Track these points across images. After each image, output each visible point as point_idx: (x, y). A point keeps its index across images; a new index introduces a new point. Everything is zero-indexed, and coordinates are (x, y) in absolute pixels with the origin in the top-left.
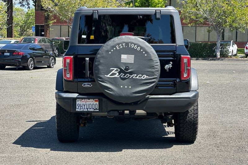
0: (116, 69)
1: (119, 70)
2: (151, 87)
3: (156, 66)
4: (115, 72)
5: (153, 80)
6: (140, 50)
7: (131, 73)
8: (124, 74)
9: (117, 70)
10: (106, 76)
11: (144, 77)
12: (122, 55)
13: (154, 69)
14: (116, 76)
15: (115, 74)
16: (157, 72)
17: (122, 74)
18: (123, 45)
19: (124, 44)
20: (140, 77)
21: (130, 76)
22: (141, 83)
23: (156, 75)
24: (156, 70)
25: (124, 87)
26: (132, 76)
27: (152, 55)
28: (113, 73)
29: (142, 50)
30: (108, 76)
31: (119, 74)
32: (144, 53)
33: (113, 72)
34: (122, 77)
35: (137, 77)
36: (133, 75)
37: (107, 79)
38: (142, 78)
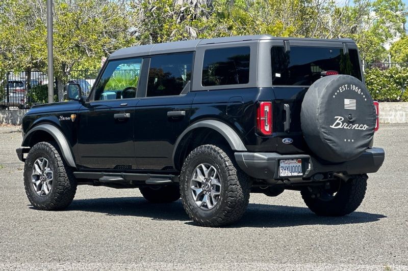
0: (340, 117)
1: (343, 119)
4: (339, 122)
6: (361, 93)
7: (353, 123)
8: (347, 124)
9: (341, 119)
10: (331, 126)
11: (364, 128)
12: (345, 100)
13: (373, 117)
14: (340, 126)
15: (339, 124)
17: (345, 124)
18: (345, 87)
19: (346, 85)
20: (361, 127)
21: (353, 127)
25: (347, 141)
28: (337, 123)
30: (333, 127)
31: (343, 124)
32: (364, 96)
34: (345, 127)
35: (359, 128)
36: (356, 125)
37: (332, 130)
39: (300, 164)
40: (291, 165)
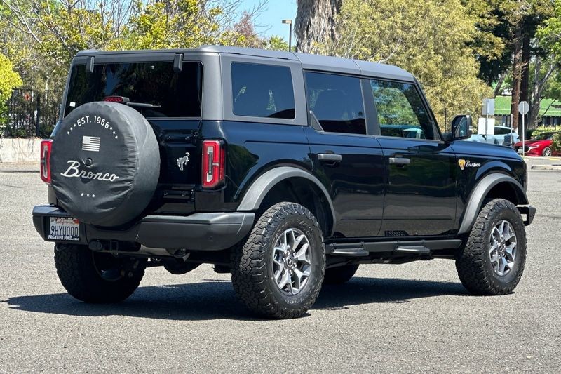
0: (75, 162)
1: (79, 165)
2: (122, 196)
3: (132, 157)
4: (74, 168)
5: (126, 184)
6: (109, 128)
7: (95, 170)
8: (85, 172)
9: (76, 165)
10: (62, 174)
12: (84, 137)
13: (127, 163)
14: (75, 175)
15: (74, 171)
16: (131, 169)
17: (83, 171)
18: (85, 119)
19: (87, 117)
20: (107, 177)
21: (94, 176)
22: (108, 189)
23: (131, 175)
24: (131, 165)
25: (85, 195)
26: (97, 176)
27: (126, 137)
28: (71, 169)
29: (111, 128)
30: (65, 175)
31: (80, 172)
32: (114, 133)
33: (71, 167)
34: (83, 176)
35: (104, 179)
36: (98, 174)
37: (63, 180)
38: (110, 179)
39: (78, 225)
40: (65, 225)
